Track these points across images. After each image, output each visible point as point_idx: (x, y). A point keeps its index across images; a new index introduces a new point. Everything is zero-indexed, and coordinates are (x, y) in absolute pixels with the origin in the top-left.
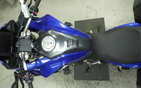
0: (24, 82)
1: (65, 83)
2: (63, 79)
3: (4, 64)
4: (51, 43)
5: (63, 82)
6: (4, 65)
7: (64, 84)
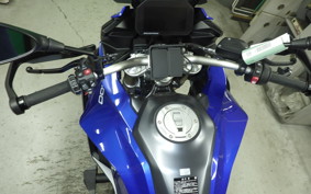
0: (72, 71)
1: (64, 173)
2: (73, 166)
3: (115, 19)
4: (180, 130)
5: (67, 167)
6: (113, 18)
7: (60, 170)
